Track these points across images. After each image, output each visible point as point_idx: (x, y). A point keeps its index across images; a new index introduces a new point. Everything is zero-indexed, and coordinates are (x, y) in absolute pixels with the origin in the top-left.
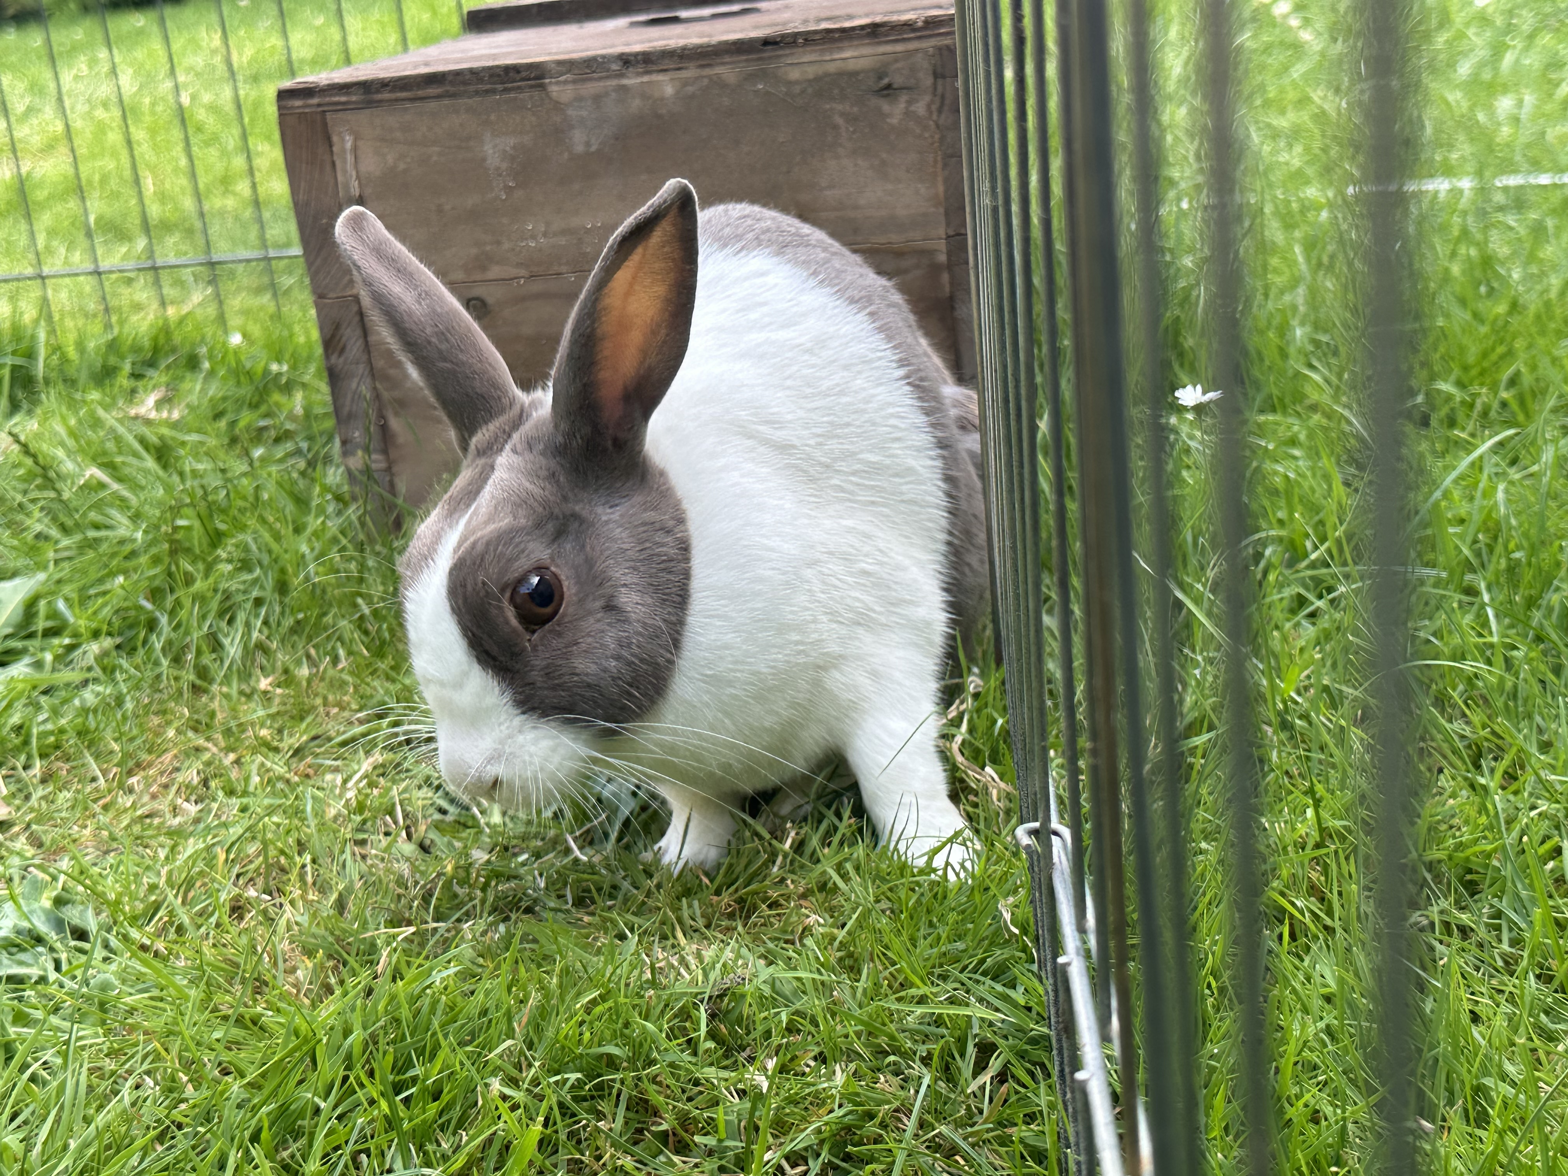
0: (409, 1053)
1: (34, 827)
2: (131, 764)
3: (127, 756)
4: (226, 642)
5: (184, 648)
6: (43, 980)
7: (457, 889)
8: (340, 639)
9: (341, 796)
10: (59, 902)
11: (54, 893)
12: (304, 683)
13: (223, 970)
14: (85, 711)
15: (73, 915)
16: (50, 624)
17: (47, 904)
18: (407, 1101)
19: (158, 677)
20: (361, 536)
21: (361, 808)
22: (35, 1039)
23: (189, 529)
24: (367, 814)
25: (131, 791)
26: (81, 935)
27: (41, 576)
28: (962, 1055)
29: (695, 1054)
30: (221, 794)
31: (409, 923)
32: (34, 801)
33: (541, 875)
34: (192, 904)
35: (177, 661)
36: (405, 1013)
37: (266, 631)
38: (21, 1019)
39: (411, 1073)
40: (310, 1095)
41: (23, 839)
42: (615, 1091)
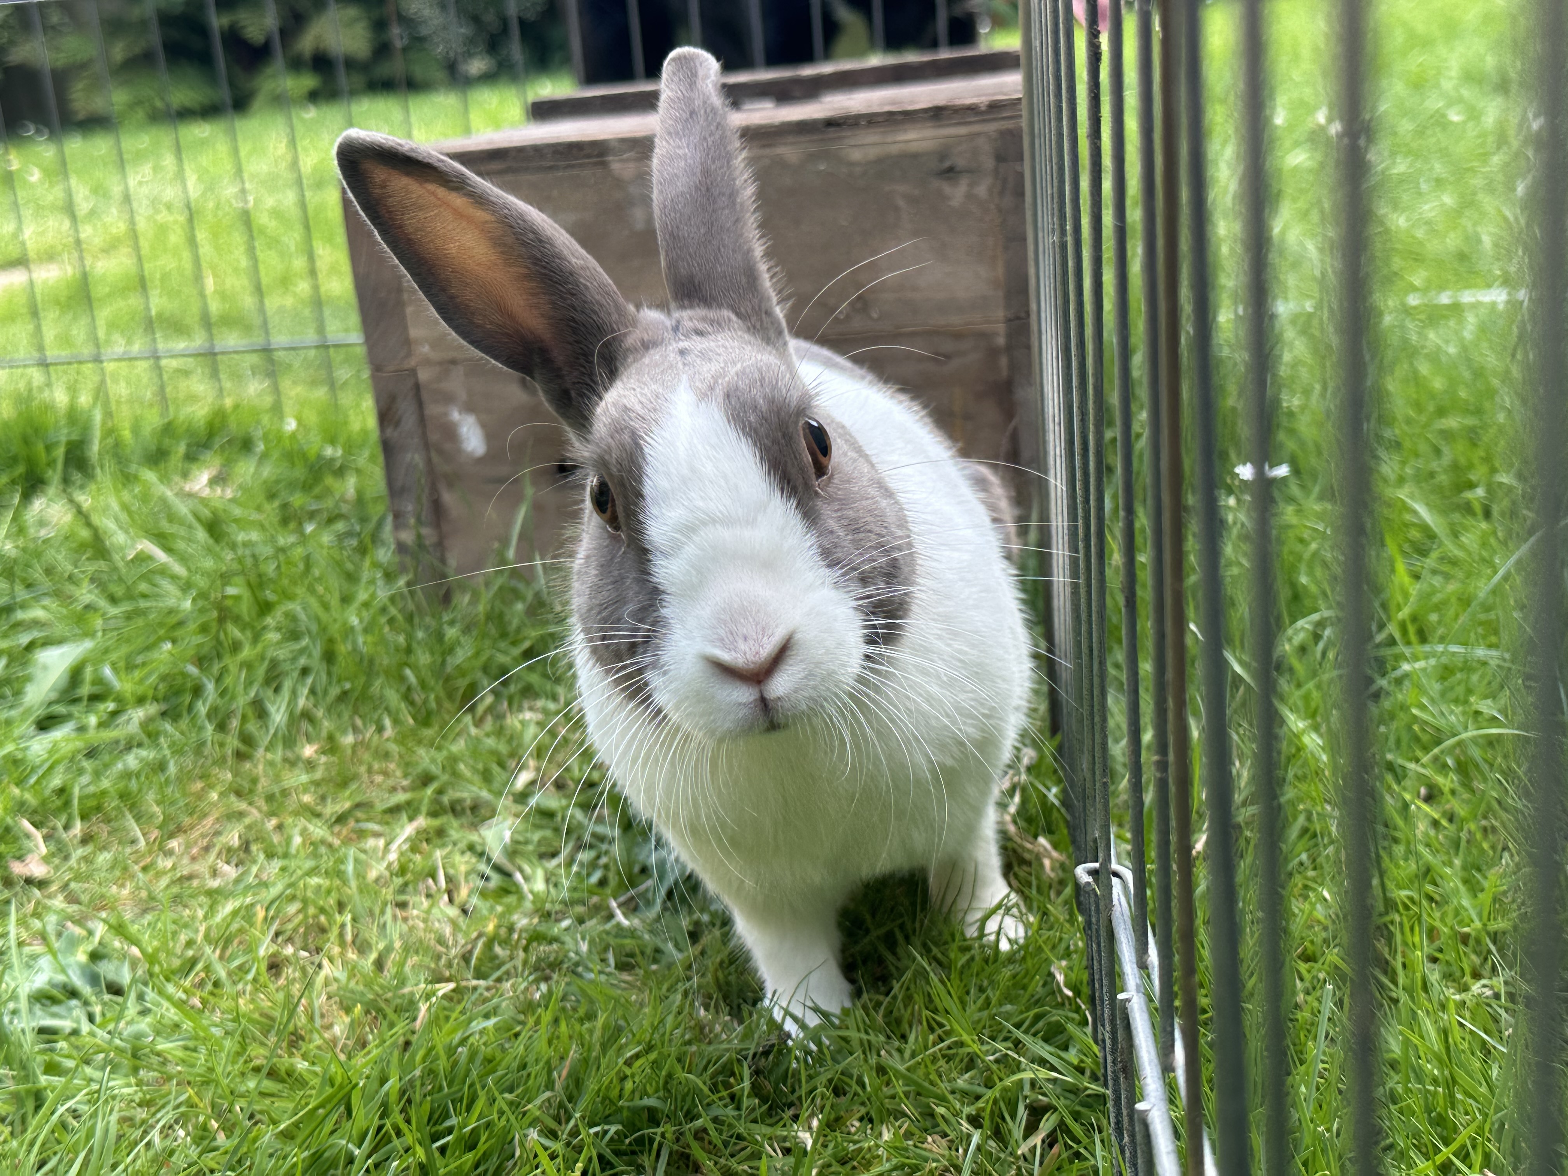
0: (446, 1105)
1: (73, 885)
2: (172, 827)
3: (167, 819)
4: (272, 709)
5: (229, 715)
6: (75, 1032)
7: (498, 949)
8: (387, 709)
9: (383, 858)
10: (95, 956)
11: (90, 948)
12: (349, 752)
13: (258, 1023)
14: (127, 775)
15: (107, 970)
16: (96, 690)
17: (82, 957)
18: (443, 1150)
19: (203, 744)
20: (411, 606)
21: (403, 870)
22: (66, 1087)
23: (237, 598)
24: (409, 876)
25: (170, 853)
26: (116, 990)
27: (88, 645)
28: (1013, 1116)
29: (738, 1108)
30: (262, 856)
31: (448, 980)
32: (73, 862)
33: (583, 939)
34: (230, 959)
35: (222, 727)
36: (442, 1064)
37: (312, 699)
38: (52, 1068)
39: (448, 1124)
40: (344, 1142)
41: (60, 897)
42: (655, 1145)
